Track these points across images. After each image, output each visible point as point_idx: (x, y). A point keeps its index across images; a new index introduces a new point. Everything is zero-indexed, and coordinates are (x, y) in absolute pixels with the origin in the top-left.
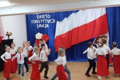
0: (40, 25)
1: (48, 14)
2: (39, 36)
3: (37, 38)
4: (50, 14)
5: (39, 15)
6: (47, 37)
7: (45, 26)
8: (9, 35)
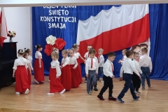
0: (54, 25)
1: (65, 9)
2: (51, 40)
3: (48, 43)
4: (68, 9)
5: (52, 9)
6: (63, 41)
7: (60, 26)
8: (11, 37)
